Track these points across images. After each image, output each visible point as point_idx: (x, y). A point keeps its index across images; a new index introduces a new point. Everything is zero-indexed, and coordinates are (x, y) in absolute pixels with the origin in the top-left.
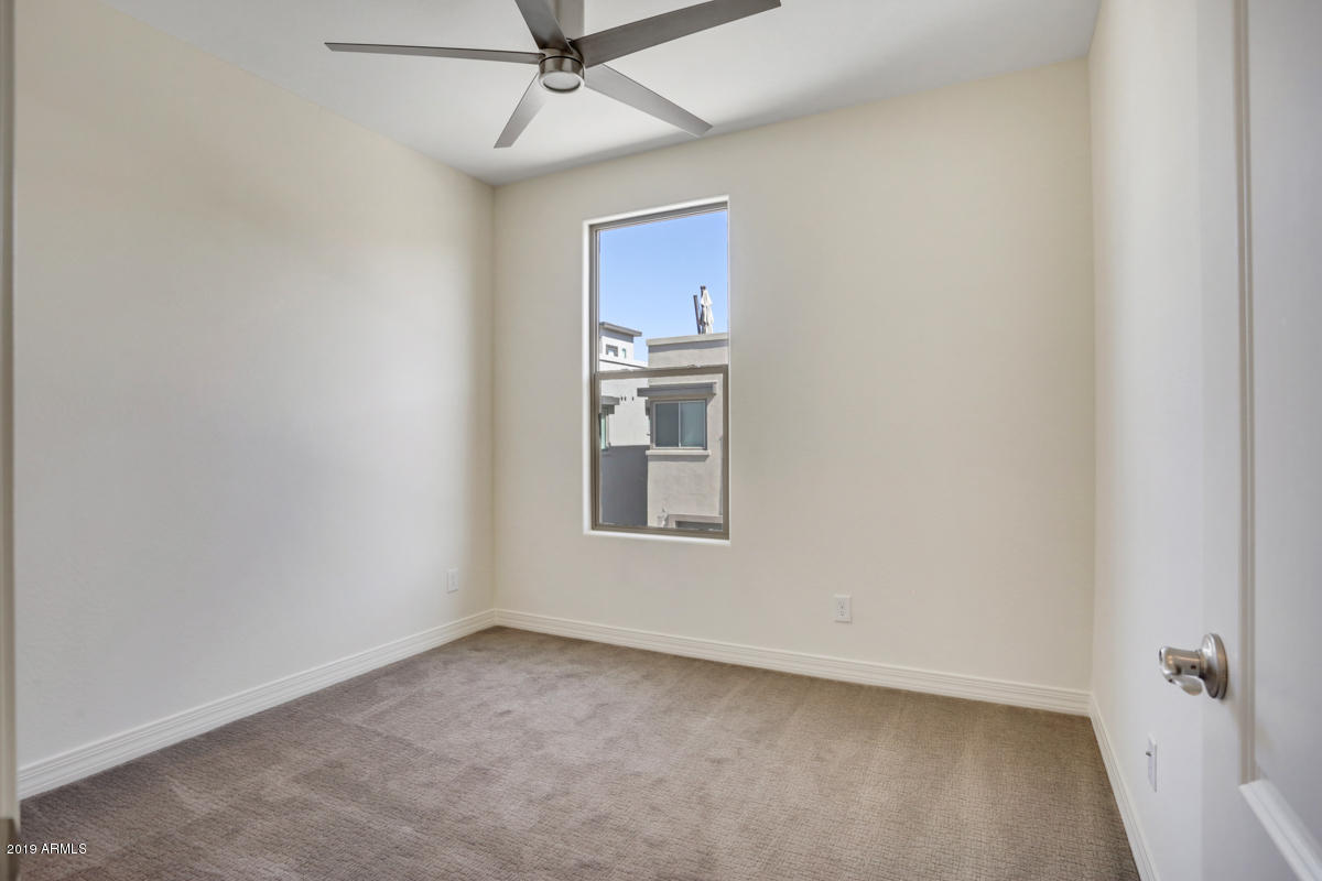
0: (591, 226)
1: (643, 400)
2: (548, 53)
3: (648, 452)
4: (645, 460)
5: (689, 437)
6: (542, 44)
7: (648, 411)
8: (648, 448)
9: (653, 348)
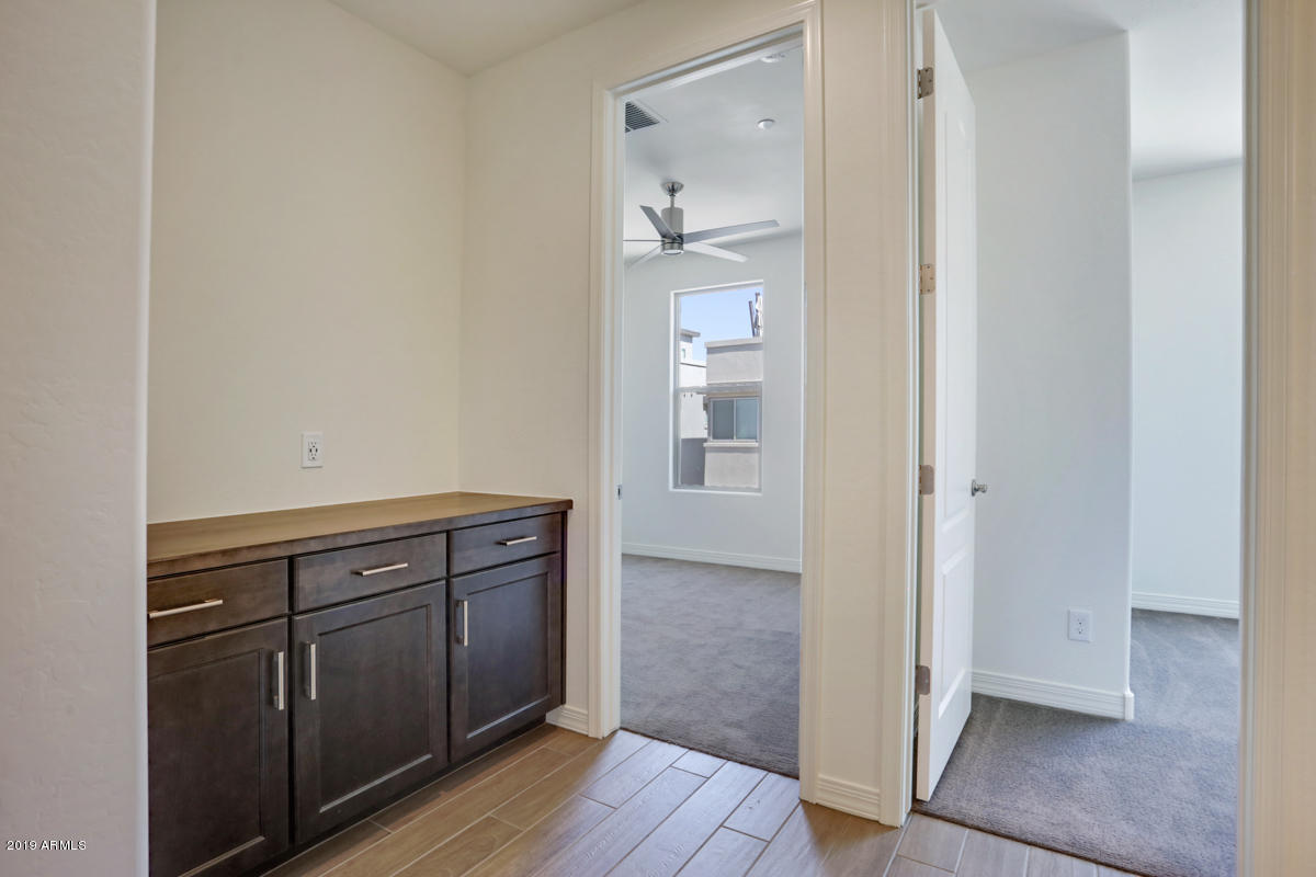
0: (676, 294)
1: (701, 396)
2: (667, 240)
3: (705, 445)
4: (702, 452)
5: (743, 431)
6: (664, 236)
7: (706, 407)
8: (705, 440)
9: (711, 350)
